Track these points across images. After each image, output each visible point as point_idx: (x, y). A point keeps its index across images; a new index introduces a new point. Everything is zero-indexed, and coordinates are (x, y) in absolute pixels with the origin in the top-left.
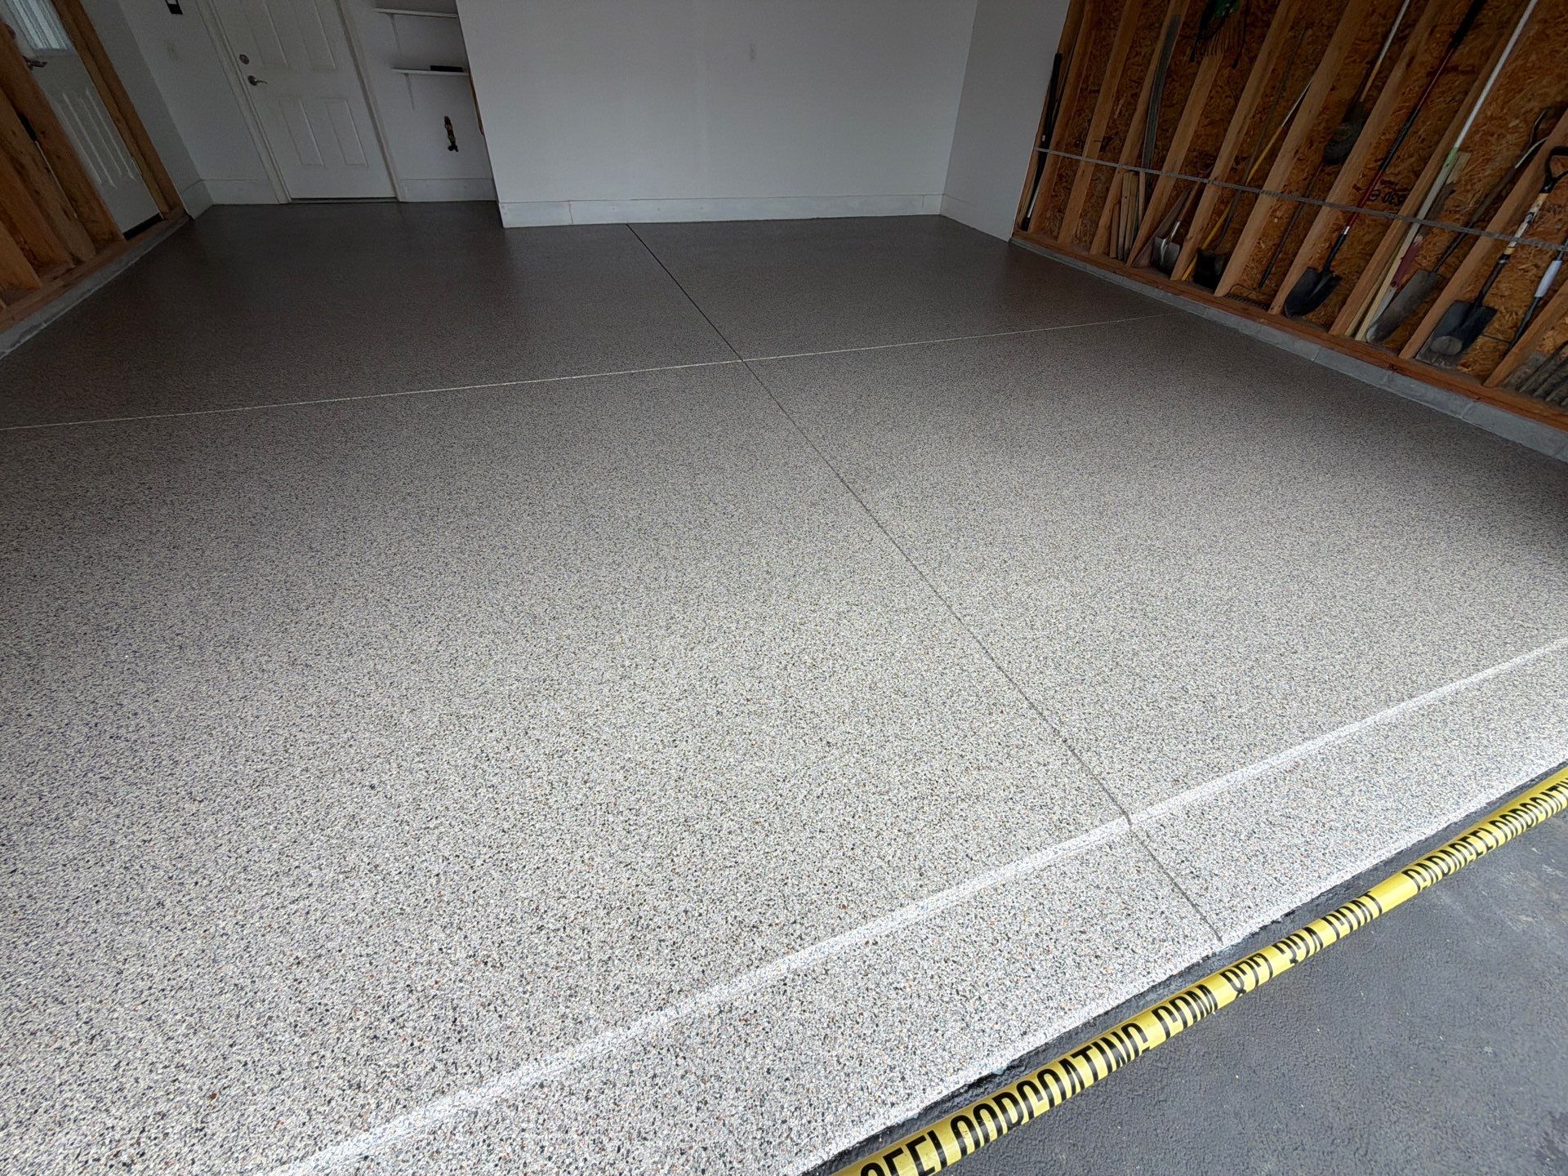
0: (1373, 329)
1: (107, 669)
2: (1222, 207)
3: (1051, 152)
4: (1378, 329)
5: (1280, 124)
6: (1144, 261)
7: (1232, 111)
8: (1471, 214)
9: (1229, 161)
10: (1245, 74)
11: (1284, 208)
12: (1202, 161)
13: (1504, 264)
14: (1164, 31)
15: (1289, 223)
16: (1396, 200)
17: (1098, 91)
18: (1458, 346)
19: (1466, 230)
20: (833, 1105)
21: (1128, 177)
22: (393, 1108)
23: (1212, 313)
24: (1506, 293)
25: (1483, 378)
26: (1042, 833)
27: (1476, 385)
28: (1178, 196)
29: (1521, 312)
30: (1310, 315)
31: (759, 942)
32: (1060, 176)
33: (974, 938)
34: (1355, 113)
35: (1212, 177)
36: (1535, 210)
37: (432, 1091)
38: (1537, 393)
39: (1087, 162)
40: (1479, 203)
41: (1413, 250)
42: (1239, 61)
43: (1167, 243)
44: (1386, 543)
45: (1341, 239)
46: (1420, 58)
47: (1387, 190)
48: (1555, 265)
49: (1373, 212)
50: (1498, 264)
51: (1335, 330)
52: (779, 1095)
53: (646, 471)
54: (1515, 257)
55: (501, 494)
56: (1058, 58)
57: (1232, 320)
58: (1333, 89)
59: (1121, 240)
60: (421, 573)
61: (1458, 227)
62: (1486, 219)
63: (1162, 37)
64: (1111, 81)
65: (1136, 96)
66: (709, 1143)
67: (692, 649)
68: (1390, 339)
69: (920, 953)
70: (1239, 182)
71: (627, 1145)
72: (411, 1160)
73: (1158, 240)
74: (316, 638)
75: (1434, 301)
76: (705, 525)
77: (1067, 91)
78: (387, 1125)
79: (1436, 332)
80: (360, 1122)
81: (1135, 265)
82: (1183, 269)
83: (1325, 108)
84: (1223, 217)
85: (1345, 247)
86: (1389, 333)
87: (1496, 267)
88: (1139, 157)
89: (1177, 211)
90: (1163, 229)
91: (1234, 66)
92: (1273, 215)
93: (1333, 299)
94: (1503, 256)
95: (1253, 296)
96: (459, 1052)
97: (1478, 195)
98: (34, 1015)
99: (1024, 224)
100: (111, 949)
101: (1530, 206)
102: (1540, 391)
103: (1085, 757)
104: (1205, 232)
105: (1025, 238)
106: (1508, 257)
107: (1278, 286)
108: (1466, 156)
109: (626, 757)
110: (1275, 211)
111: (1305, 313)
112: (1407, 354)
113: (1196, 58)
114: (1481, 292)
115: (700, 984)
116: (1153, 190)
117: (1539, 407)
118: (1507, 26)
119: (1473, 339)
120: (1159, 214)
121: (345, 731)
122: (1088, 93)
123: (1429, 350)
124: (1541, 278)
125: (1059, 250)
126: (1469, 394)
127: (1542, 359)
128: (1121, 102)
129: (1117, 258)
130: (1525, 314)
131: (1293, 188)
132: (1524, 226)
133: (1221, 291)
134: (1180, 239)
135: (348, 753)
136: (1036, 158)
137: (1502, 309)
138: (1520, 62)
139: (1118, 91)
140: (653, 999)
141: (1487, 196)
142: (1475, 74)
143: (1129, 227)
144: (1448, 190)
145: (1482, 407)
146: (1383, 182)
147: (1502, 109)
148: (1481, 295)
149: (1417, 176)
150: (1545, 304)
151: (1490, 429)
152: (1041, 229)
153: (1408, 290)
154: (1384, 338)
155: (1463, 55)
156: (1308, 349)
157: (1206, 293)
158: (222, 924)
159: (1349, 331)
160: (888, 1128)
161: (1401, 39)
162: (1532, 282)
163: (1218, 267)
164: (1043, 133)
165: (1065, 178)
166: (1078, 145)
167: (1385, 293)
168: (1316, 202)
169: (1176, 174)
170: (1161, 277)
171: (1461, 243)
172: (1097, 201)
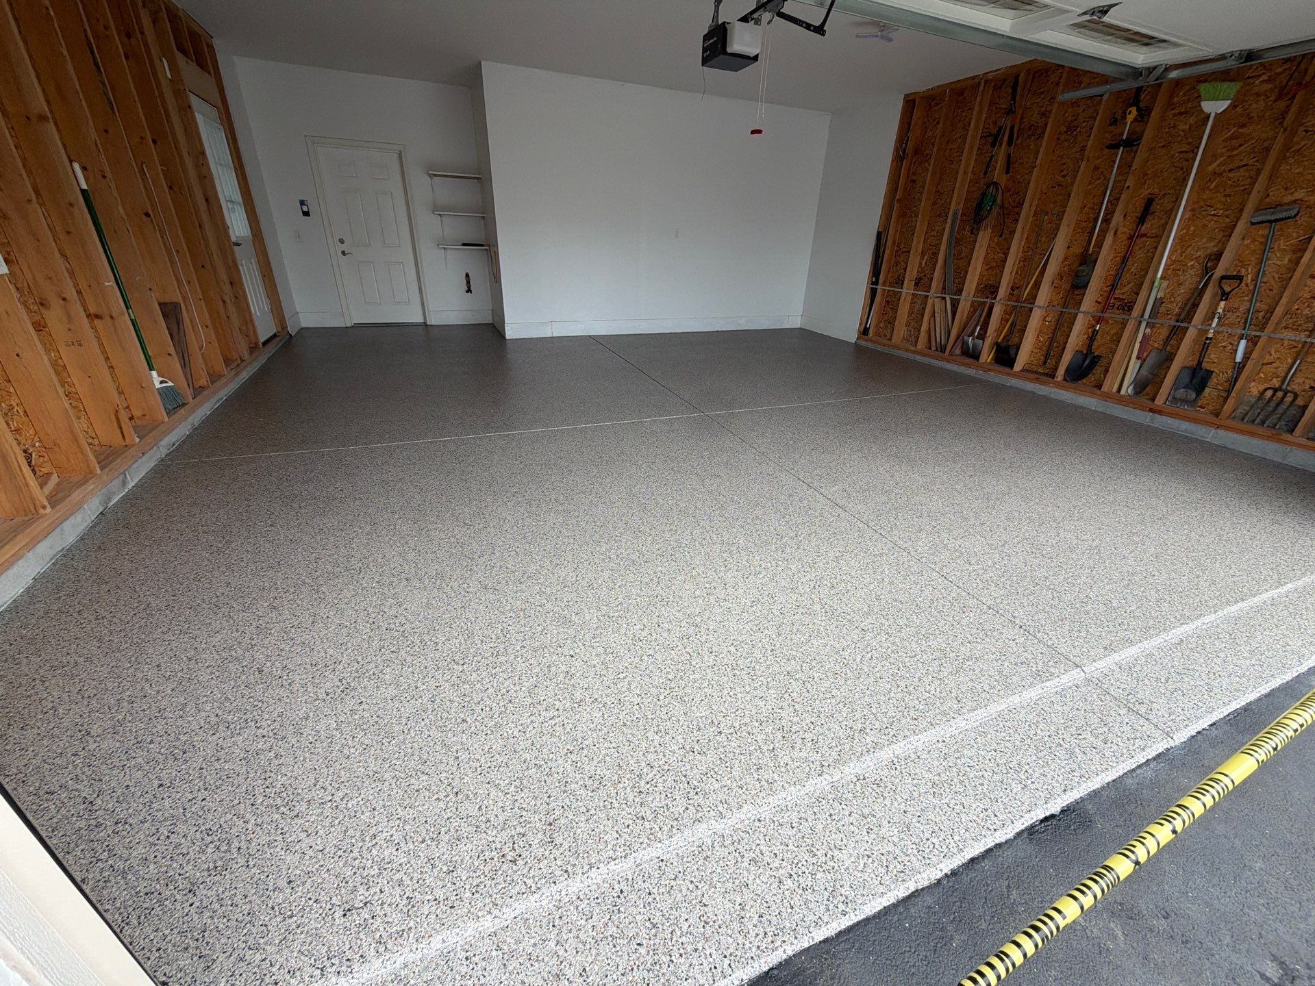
0: (1132, 387)
1: (365, 592)
2: (1008, 317)
3: (880, 288)
4: (1134, 388)
5: (1038, 267)
6: (958, 351)
7: (1004, 261)
8: (1179, 315)
9: (1007, 289)
10: (1009, 242)
11: (1052, 315)
12: (989, 289)
13: (1209, 343)
14: (950, 217)
15: (1057, 324)
16: (1126, 308)
17: (909, 252)
18: (1194, 395)
19: (1178, 324)
20: (956, 830)
21: (937, 301)
22: (670, 830)
23: (1014, 382)
24: (1216, 361)
25: (1217, 414)
26: (1029, 678)
27: (1214, 419)
28: (975, 311)
29: (1229, 372)
30: (1084, 381)
31: (869, 739)
32: (888, 302)
33: (1008, 738)
34: (1087, 260)
35: (998, 298)
36: (1220, 310)
37: (692, 821)
38: (1256, 422)
39: (907, 293)
40: (1182, 308)
41: (1145, 338)
42: (1004, 235)
43: (973, 339)
44: (1188, 513)
45: (1095, 332)
46: (1122, 229)
47: (1119, 303)
48: (1243, 343)
49: (1114, 315)
50: (1205, 343)
51: (1105, 388)
52: (918, 825)
53: (669, 478)
54: (1215, 339)
55: (578, 491)
56: (879, 234)
57: (1030, 386)
58: (1068, 247)
59: (938, 339)
60: (545, 537)
61: (1173, 323)
62: (1189, 317)
63: (949, 221)
64: (917, 245)
65: (936, 254)
66: (884, 851)
67: (747, 578)
68: (1145, 392)
69: (976, 746)
70: (1017, 301)
71: (830, 852)
72: (693, 862)
73: (966, 338)
74: (493, 574)
75: (1169, 367)
76: (722, 508)
77: (887, 252)
78: (671, 839)
79: (1176, 386)
80: (653, 837)
81: (951, 354)
82: (987, 356)
83: (1066, 258)
84: (1009, 323)
85: (1098, 337)
86: (1144, 388)
87: (1204, 346)
88: (944, 288)
89: (977, 319)
90: (968, 330)
91: (1001, 236)
92: (1044, 320)
93: (1098, 370)
94: (1207, 339)
95: (1041, 370)
96: (699, 799)
97: (1180, 305)
98: (413, 781)
99: (865, 332)
100: (444, 745)
101: (1216, 309)
102: (1258, 420)
103: (1039, 635)
104: (999, 332)
105: (867, 340)
106: (1211, 339)
107: (1058, 363)
108: (1165, 283)
109: (732, 638)
110: (1045, 317)
111: (1081, 379)
112: (1160, 400)
113: (974, 231)
114: (1199, 360)
115: (840, 761)
116: (957, 308)
117: (1260, 430)
118: (1170, 213)
119: (1203, 389)
120: (963, 323)
121: (539, 625)
122: (902, 253)
123: (1174, 398)
124: (1236, 350)
125: (895, 347)
126: (1210, 424)
127: (1253, 401)
128: (926, 257)
129: (937, 350)
130: (1232, 372)
131: (1056, 303)
132: (1216, 320)
133: (1018, 367)
134: (982, 337)
135: (546, 638)
136: (869, 291)
137: (1216, 370)
138: (1185, 231)
139: (922, 251)
140: (813, 770)
141: (1186, 304)
142: (1159, 237)
143: (943, 332)
144: (1159, 302)
145: (1221, 433)
146: (1115, 299)
147: (1182, 256)
148: (1200, 363)
149: (1137, 294)
150: (1244, 366)
151: (1232, 447)
152: (877, 334)
153: (1149, 362)
154: (1140, 392)
155: (1148, 227)
156: (1089, 402)
157: (1007, 370)
158: (510, 732)
159: (1115, 389)
160: (997, 845)
161: (1107, 221)
162: (1231, 353)
163: (1012, 352)
164: (873, 276)
165: (892, 303)
166: (900, 282)
167: (1134, 365)
168: (1072, 311)
169: (971, 297)
170: (971, 361)
171: (1177, 333)
172: (917, 316)
